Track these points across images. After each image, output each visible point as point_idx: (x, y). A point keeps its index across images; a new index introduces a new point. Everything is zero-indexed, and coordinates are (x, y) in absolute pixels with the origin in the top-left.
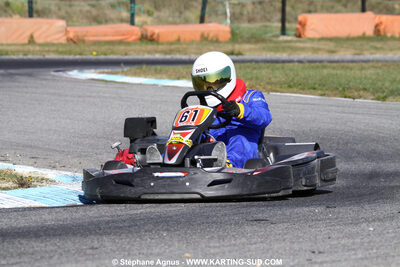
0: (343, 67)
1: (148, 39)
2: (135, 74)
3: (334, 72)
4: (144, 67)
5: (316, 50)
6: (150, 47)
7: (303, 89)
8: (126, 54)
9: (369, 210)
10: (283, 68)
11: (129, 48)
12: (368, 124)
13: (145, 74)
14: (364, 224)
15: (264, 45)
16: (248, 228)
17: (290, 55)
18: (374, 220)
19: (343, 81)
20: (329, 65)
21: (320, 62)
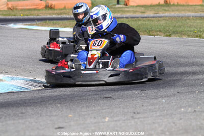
0: (148, 20)
1: (49, 7)
2: (43, 25)
3: (144, 23)
4: (47, 21)
5: (135, 12)
6: (50, 11)
8: (38, 15)
9: (162, 92)
11: (39, 12)
12: (162, 48)
13: (48, 25)
14: (160, 99)
16: (101, 102)
17: (122, 14)
18: (165, 97)
19: (149, 27)
20: (141, 19)
21: (137, 18)
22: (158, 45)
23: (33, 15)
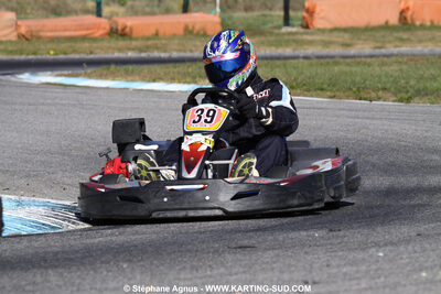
0: (359, 63)
1: (118, 33)
2: (101, 77)
3: (347, 69)
4: (113, 67)
5: (327, 44)
6: (121, 43)
7: (308, 91)
8: (91, 53)
9: (381, 233)
10: (285, 65)
11: (95, 45)
12: (386, 131)
13: (114, 76)
14: (374, 250)
15: (263, 38)
16: (229, 257)
17: (294, 50)
18: (386, 245)
19: (358, 79)
20: (341, 60)
21: (332, 57)
22: (379, 122)
23: (79, 53)
